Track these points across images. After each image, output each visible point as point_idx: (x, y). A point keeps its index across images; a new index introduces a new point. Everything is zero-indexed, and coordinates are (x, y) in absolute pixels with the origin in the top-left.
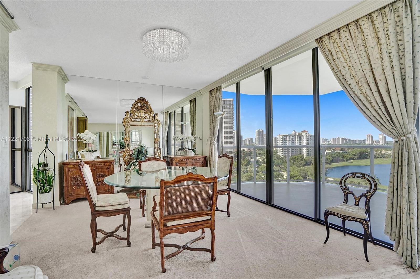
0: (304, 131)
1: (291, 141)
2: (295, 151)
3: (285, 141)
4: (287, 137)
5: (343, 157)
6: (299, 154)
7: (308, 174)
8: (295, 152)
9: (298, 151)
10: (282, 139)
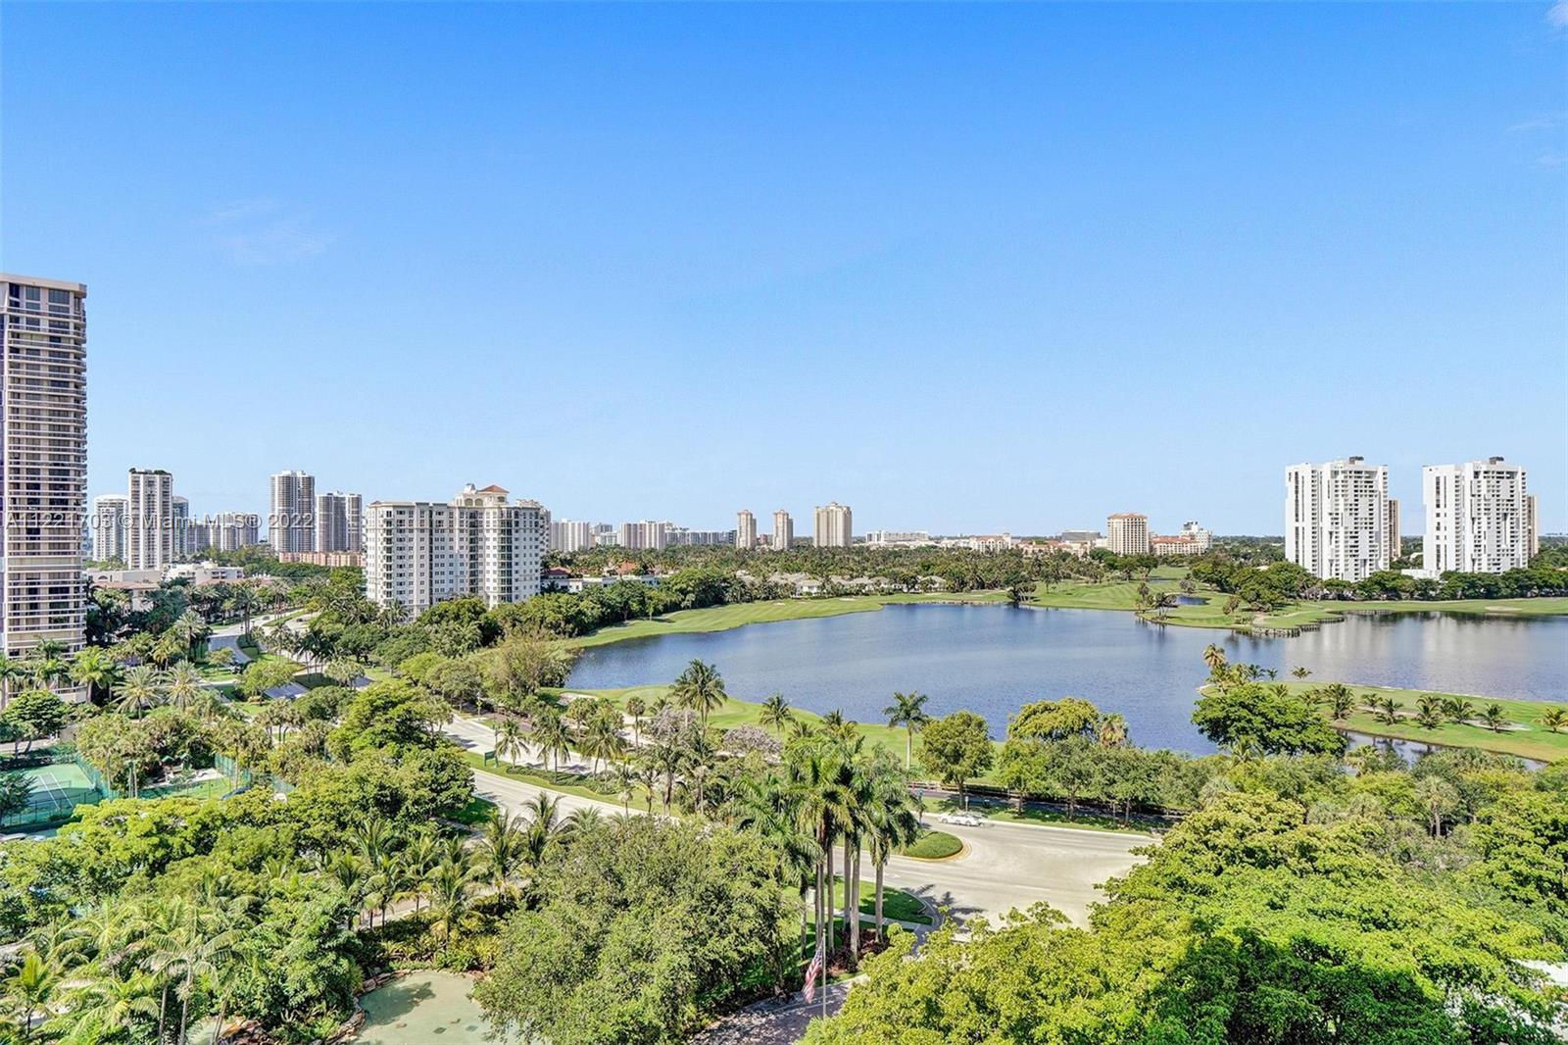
0: (491, 489)
1: (431, 534)
2: (451, 581)
3: (401, 531)
4: (411, 513)
5: (642, 603)
6: (467, 593)
7: (485, 684)
8: (451, 585)
9: (462, 581)
10: (389, 523)
